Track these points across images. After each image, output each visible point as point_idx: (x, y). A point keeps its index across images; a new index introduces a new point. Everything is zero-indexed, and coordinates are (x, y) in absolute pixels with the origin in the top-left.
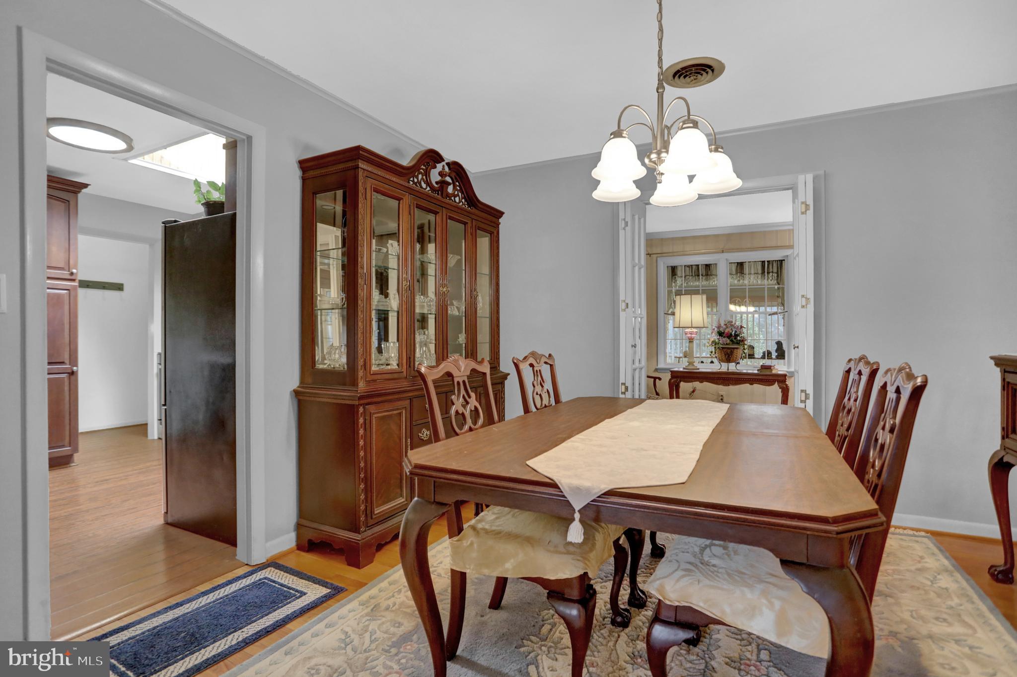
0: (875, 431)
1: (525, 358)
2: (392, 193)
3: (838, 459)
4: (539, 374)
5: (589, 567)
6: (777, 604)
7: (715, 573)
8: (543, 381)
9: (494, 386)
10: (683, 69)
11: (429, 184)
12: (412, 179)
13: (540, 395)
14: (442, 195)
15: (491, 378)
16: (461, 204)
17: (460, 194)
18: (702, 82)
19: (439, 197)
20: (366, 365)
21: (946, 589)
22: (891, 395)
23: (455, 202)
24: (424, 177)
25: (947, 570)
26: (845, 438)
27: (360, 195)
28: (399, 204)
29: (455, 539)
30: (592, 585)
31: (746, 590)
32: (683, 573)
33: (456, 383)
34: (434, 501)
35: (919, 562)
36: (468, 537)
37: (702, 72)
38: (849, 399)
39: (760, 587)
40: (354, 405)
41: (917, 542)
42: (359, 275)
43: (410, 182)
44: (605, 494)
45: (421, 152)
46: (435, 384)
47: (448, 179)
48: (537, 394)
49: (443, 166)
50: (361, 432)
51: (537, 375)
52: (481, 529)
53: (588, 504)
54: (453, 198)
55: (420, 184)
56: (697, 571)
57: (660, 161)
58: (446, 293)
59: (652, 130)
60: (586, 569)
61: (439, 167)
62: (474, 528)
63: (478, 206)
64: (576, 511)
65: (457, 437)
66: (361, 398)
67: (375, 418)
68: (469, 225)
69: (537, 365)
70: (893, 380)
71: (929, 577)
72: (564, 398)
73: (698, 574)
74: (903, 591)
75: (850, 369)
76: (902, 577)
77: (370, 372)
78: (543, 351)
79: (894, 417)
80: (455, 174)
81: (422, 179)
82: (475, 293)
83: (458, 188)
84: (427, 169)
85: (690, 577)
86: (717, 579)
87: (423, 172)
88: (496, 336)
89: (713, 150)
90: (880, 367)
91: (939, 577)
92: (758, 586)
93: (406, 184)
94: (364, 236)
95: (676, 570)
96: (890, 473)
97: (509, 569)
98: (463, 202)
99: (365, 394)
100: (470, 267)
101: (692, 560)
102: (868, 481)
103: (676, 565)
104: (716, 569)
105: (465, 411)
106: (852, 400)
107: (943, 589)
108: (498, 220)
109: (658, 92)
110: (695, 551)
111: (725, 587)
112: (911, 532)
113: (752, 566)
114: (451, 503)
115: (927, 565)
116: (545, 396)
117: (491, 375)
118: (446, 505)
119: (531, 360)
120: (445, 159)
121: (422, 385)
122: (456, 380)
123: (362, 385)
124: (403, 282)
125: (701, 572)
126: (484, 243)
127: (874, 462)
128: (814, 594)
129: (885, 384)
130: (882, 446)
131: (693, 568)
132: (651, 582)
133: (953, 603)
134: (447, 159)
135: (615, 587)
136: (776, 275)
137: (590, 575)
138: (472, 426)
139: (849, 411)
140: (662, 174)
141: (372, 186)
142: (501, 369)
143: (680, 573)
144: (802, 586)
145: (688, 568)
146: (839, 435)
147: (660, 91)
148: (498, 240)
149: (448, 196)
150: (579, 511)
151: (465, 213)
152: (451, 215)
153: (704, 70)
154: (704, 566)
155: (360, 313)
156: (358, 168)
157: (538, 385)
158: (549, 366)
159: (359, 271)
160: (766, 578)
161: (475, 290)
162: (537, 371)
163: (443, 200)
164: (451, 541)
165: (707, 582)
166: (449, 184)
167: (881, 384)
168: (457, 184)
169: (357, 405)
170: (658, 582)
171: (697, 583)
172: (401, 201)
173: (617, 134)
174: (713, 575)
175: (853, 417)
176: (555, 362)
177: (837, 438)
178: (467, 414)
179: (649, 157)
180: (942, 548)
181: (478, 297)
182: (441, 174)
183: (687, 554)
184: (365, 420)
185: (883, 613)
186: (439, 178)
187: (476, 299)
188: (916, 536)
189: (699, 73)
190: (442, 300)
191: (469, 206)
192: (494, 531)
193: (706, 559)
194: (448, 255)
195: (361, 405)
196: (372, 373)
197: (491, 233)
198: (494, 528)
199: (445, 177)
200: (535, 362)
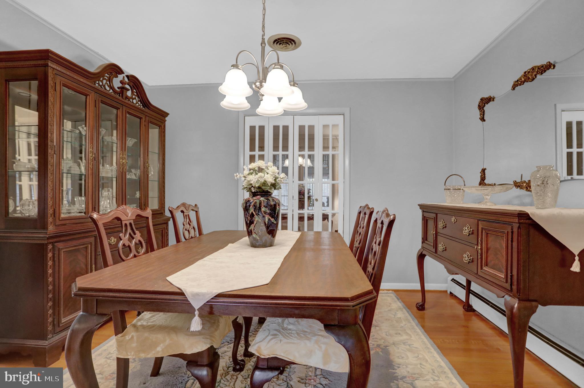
0: (371, 245)
1: (178, 207)
2: (79, 89)
3: (354, 260)
4: (187, 217)
5: (214, 341)
6: (323, 347)
7: (290, 334)
8: (191, 222)
9: (154, 227)
10: (279, 39)
11: (112, 88)
12: (97, 82)
13: (188, 231)
14: (122, 97)
15: (152, 221)
16: (138, 104)
17: (137, 98)
18: (289, 49)
19: (120, 98)
20: (56, 213)
21: (400, 318)
22: (379, 225)
23: (133, 103)
24: (108, 82)
25: (400, 309)
26: (358, 248)
27: (50, 87)
28: (86, 98)
29: (120, 335)
30: (217, 352)
31: (307, 342)
32: (272, 337)
33: (123, 225)
34: (96, 313)
35: (389, 306)
36: (130, 333)
37: (290, 43)
38: (360, 228)
39: (315, 338)
40: (43, 244)
41: (389, 296)
42: (49, 147)
43: (96, 84)
44: (215, 297)
45: (106, 64)
46: (105, 227)
47: (127, 86)
48: (186, 230)
49: (124, 77)
50: (50, 263)
51: (186, 218)
52: (140, 326)
53: (205, 304)
54: (131, 100)
55: (104, 86)
56: (279, 334)
57: (261, 86)
58: (125, 163)
59: (258, 68)
60: (212, 343)
61: (120, 77)
62: (134, 326)
63: (150, 108)
64: (196, 310)
65: (123, 263)
66: (48, 238)
67: (63, 252)
68: (143, 119)
69: (186, 211)
70: (380, 217)
71: (393, 313)
72: (205, 231)
73: (281, 336)
74: (383, 323)
75: (361, 211)
76: (382, 315)
77: (59, 219)
78: (191, 202)
79: (380, 237)
80: (133, 84)
81: (106, 83)
82: (147, 165)
83: (136, 94)
84: (110, 77)
85: (276, 339)
86: (291, 337)
87: (107, 78)
88: (162, 193)
89: (292, 85)
90: (374, 210)
91: (397, 313)
92: (313, 338)
93: (93, 86)
94: (54, 118)
95: (268, 336)
96: (378, 267)
97: (159, 351)
98: (139, 104)
99: (54, 235)
100: (144, 147)
101: (277, 328)
102: (369, 271)
103: (267, 333)
104: (290, 331)
105: (130, 244)
106: (361, 228)
107: (399, 318)
108: (165, 119)
109: (262, 46)
110: (279, 322)
111: (295, 342)
112: (386, 292)
113: (310, 326)
114: (110, 313)
115: (393, 307)
116: (192, 231)
117: (153, 218)
118: (105, 315)
119: (182, 208)
120: (124, 72)
121: (94, 228)
122: (124, 223)
123: (51, 228)
124: (90, 155)
125: (282, 335)
126: (154, 133)
127: (371, 261)
128: (342, 342)
129: (377, 219)
130: (375, 253)
131: (278, 333)
132: (252, 346)
133: (402, 325)
134: (127, 72)
135: (235, 348)
136: (327, 162)
137: (215, 347)
138: (137, 254)
139: (360, 234)
140: (263, 95)
141: (62, 82)
142: (166, 215)
143: (270, 337)
144: (335, 338)
145: (275, 333)
146: (355, 247)
147: (263, 45)
148: (165, 131)
149: (127, 97)
150: (198, 310)
151: (141, 112)
152: (129, 111)
153: (291, 42)
154: (284, 331)
155: (49, 175)
156: (48, 66)
157: (186, 224)
158: (195, 212)
159: (49, 143)
160: (318, 333)
161: (148, 162)
162: (186, 215)
163: (123, 100)
164: (116, 338)
165: (285, 340)
166: (128, 90)
167: (375, 219)
168: (135, 90)
169: (46, 243)
170: (257, 345)
171: (279, 342)
172: (88, 97)
173: (235, 66)
174: (288, 335)
175: (362, 237)
176: (199, 209)
177: (354, 248)
178: (133, 245)
179: (255, 84)
180: (399, 298)
181: (149, 168)
182: (121, 82)
183: (275, 324)
184: (54, 254)
185: (374, 336)
186: (120, 85)
187: (148, 168)
188: (388, 293)
189: (288, 43)
190: (121, 168)
191: (144, 107)
192: (150, 325)
193: (285, 326)
194: (127, 138)
195: (50, 243)
196: (60, 219)
197: (160, 126)
198: (149, 324)
199: (125, 85)
200: (185, 209)
